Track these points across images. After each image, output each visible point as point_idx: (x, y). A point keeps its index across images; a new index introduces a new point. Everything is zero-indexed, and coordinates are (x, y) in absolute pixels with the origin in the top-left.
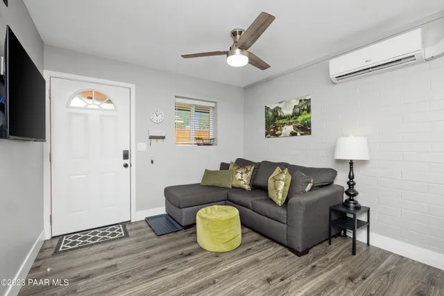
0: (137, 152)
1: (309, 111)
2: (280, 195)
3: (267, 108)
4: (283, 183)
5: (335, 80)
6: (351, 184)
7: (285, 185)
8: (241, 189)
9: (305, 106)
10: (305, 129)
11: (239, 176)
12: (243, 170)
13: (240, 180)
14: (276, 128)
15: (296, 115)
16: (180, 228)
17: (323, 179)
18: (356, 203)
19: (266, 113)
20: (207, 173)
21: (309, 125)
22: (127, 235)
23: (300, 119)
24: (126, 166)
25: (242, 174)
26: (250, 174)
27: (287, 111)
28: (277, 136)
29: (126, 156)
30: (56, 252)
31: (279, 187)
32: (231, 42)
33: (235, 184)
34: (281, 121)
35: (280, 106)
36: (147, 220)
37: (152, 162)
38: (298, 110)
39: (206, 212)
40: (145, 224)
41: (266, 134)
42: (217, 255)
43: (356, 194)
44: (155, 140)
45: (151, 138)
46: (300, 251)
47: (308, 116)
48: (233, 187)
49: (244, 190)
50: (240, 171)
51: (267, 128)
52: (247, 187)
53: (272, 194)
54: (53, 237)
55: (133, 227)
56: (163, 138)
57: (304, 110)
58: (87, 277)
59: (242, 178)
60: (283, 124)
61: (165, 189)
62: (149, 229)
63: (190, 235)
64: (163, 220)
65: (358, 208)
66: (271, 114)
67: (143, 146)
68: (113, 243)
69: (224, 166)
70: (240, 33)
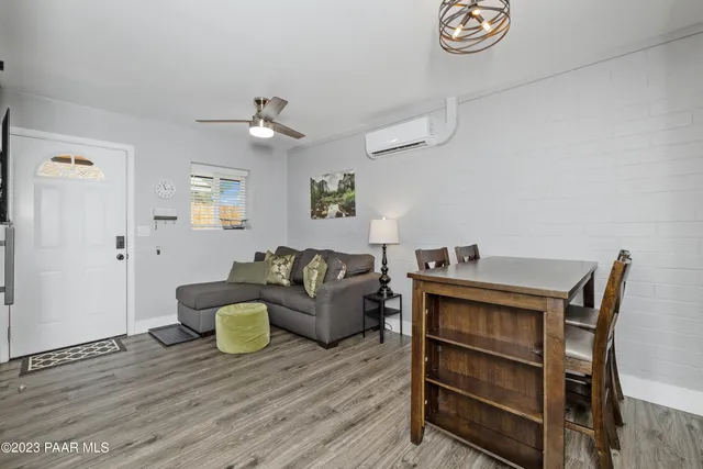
0: (136, 238)
1: (353, 188)
2: (314, 285)
3: (313, 181)
4: (317, 272)
5: (372, 156)
6: (385, 271)
7: (319, 275)
8: (278, 285)
9: (349, 183)
10: (349, 209)
11: (275, 268)
12: (281, 261)
13: (278, 273)
14: (322, 208)
15: (341, 192)
16: (197, 336)
17: (361, 266)
18: (389, 290)
19: (312, 187)
20: (237, 266)
21: (353, 204)
22: (123, 349)
23: (345, 196)
24: (121, 257)
25: (279, 265)
26: (289, 265)
27: (333, 187)
28: (324, 216)
29: (121, 243)
30: (24, 372)
31: (313, 276)
32: (254, 111)
33: (272, 279)
34: (327, 199)
35: (326, 179)
36: (151, 333)
37: (159, 252)
38: (342, 186)
39: (229, 311)
40: (149, 337)
41: (312, 215)
42: (239, 355)
43: (388, 281)
44: (163, 221)
45: (157, 218)
46: (327, 342)
47: (351, 194)
48: (269, 284)
49: (283, 285)
50: (276, 262)
51: (313, 207)
52: (285, 282)
53: (307, 286)
54: (11, 360)
55: (131, 341)
56: (175, 218)
57: (348, 186)
58: (78, 387)
59: (281, 272)
60: (329, 202)
61: (177, 290)
62: (154, 341)
63: (210, 342)
64: (175, 332)
65: (391, 295)
66: (316, 188)
67: (146, 230)
68: (104, 358)
69: (260, 257)
70: (265, 102)
